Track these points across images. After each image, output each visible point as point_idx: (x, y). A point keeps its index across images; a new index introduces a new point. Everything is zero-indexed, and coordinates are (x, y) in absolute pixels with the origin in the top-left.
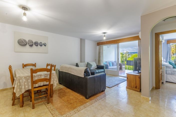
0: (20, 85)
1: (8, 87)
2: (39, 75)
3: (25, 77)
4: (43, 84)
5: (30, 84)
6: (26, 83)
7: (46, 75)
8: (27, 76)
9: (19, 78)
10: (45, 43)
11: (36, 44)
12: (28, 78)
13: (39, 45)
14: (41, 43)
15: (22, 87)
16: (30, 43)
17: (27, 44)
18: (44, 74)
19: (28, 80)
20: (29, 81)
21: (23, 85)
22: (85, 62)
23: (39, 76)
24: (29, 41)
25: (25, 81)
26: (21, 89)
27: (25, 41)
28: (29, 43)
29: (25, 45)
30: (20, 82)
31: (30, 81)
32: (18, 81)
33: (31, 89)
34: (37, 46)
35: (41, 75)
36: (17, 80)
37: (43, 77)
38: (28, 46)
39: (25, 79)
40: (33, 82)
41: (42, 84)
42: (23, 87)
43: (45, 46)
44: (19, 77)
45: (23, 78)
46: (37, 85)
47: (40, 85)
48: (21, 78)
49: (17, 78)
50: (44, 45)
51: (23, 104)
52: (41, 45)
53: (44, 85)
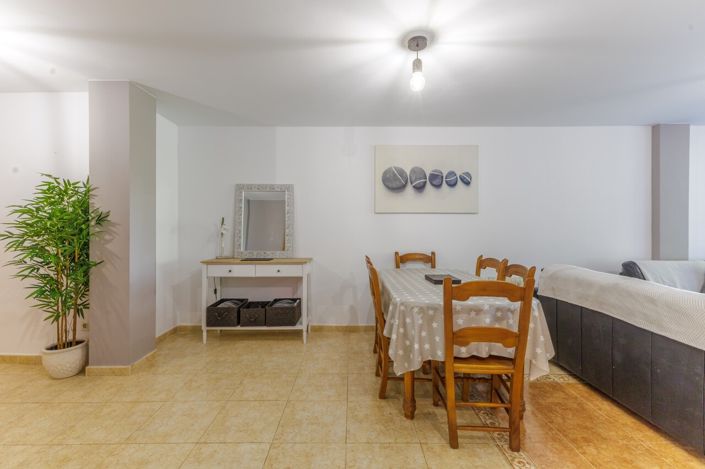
0: (405, 336)
1: (360, 325)
2: (470, 309)
3: (422, 310)
4: (490, 350)
5: (439, 339)
6: (424, 334)
7: (499, 314)
8: (429, 307)
9: (402, 308)
10: (468, 174)
11: (436, 180)
12: (431, 312)
13: (444, 184)
14: (452, 173)
15: (412, 345)
16: (416, 180)
17: (406, 183)
18: (491, 306)
19: (431, 319)
20: (435, 325)
21: (416, 339)
22: (687, 259)
23: (473, 314)
24: (413, 171)
25: (420, 322)
26: (408, 350)
27: (402, 172)
28: (413, 178)
29: (402, 188)
30: (404, 325)
31: (438, 325)
32: (399, 319)
33: (443, 363)
34: (438, 186)
35: (478, 311)
36: (397, 316)
37: (486, 321)
38: (409, 189)
39: (421, 315)
40: (454, 337)
41: (483, 349)
42: (416, 346)
43: (467, 183)
44: (402, 304)
45: (416, 310)
46: (463, 352)
47: (475, 354)
48: (408, 309)
49: (395, 305)
50: (462, 179)
51: (414, 408)
52: (452, 183)
53: (492, 358)
